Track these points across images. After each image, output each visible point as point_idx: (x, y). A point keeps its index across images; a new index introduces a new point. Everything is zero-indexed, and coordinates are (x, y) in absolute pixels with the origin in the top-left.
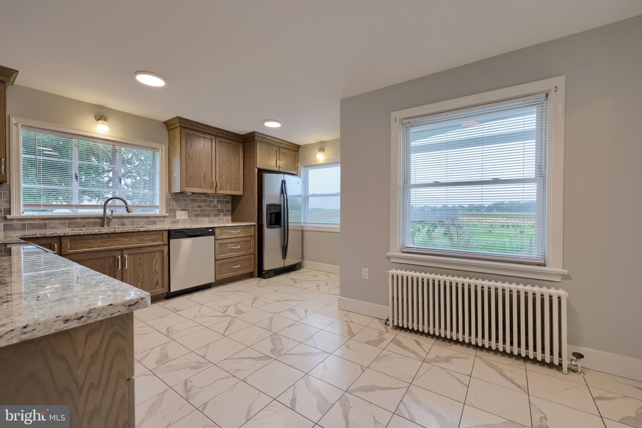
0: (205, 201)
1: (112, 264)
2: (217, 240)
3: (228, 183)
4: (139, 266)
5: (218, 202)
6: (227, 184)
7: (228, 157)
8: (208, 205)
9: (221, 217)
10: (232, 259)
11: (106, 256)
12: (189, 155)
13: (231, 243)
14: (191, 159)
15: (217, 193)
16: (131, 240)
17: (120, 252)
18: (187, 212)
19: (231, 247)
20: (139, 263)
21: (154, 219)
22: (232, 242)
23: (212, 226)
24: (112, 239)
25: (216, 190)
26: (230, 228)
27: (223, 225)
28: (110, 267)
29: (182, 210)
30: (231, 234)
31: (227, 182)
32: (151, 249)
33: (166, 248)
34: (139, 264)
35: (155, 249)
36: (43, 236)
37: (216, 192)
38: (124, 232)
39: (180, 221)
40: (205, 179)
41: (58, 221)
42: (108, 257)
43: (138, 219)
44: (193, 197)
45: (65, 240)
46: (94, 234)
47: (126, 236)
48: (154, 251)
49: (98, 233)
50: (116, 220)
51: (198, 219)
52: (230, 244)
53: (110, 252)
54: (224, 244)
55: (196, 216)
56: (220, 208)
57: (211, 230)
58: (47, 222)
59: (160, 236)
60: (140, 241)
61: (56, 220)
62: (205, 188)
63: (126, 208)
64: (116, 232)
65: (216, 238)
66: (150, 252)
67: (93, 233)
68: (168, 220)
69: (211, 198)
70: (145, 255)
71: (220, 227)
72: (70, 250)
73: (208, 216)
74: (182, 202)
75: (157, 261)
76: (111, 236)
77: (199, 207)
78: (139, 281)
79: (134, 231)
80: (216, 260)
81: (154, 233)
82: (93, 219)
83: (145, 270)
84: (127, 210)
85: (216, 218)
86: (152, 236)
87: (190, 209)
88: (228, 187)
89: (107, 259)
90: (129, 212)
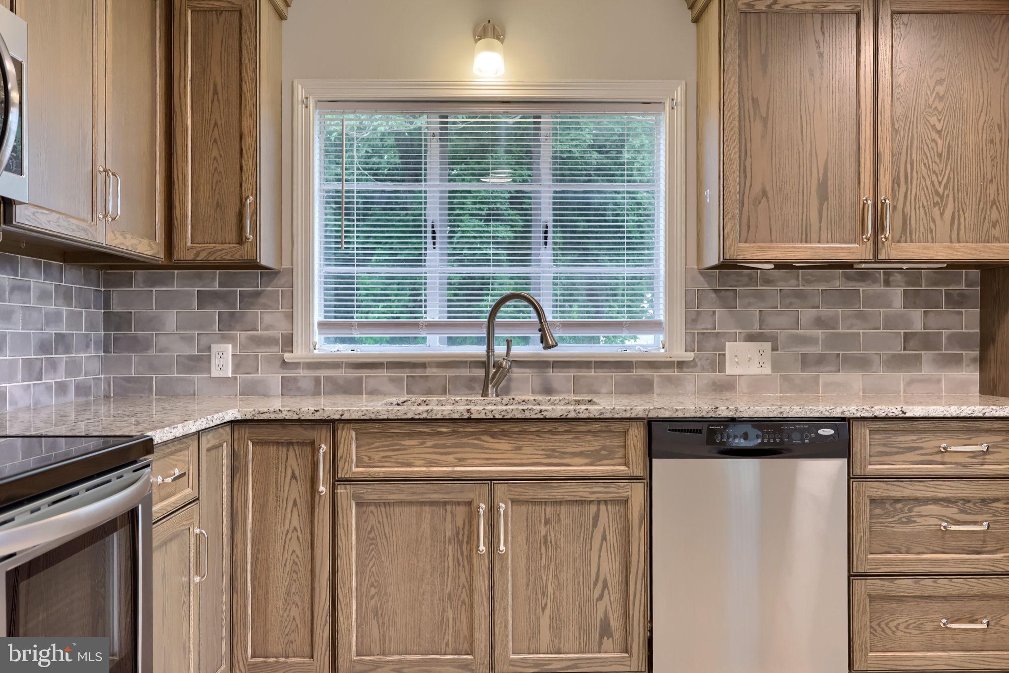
0: (847, 298)
1: (463, 529)
2: (865, 478)
3: (940, 202)
4: (543, 548)
5: (911, 299)
6: (936, 211)
7: (940, 82)
8: (861, 316)
9: (927, 370)
10: (943, 581)
11: (447, 497)
12: (755, 101)
13: (936, 501)
14: (765, 120)
15: (882, 256)
16: (519, 448)
17: (485, 489)
18: (768, 346)
19: (937, 522)
20: (545, 537)
21: (647, 373)
22: (940, 495)
23: (837, 413)
24: (464, 440)
25: (876, 243)
26: (929, 425)
27: (893, 410)
28: (458, 538)
29: (751, 338)
30: (938, 458)
31: (937, 199)
32: (582, 491)
33: (637, 492)
34: (545, 543)
35: (599, 491)
36: (295, 417)
37: (876, 251)
38: (497, 416)
39: (742, 386)
40: (823, 195)
41: (384, 373)
42: (452, 503)
43: (592, 373)
44: (793, 282)
45: (344, 432)
46: (412, 419)
47: (504, 434)
48: (594, 497)
49: (424, 416)
50: (528, 373)
51: (816, 380)
52: (930, 507)
53: (457, 486)
54: (897, 500)
55: (805, 362)
56: (918, 327)
57: (830, 432)
58: (363, 373)
59: (617, 442)
60: (549, 456)
61: (379, 370)
62: (823, 237)
63: (540, 330)
64: (473, 417)
65: (857, 472)
66: (582, 502)
67: (409, 416)
68: (695, 379)
69: (875, 281)
70: (564, 509)
71: (876, 418)
72: (357, 466)
73: (862, 364)
74: (749, 305)
75: (604, 538)
76: (461, 430)
77: (820, 323)
78: (546, 604)
79: (527, 415)
80: (852, 576)
81: (597, 427)
82: (466, 367)
83: (564, 569)
84: (543, 339)
85: (900, 377)
86: (589, 438)
87: (782, 336)
88: (942, 227)
89: (449, 508)
90: (547, 347)
